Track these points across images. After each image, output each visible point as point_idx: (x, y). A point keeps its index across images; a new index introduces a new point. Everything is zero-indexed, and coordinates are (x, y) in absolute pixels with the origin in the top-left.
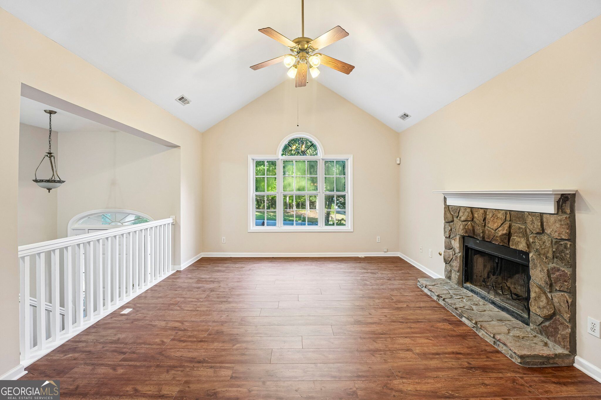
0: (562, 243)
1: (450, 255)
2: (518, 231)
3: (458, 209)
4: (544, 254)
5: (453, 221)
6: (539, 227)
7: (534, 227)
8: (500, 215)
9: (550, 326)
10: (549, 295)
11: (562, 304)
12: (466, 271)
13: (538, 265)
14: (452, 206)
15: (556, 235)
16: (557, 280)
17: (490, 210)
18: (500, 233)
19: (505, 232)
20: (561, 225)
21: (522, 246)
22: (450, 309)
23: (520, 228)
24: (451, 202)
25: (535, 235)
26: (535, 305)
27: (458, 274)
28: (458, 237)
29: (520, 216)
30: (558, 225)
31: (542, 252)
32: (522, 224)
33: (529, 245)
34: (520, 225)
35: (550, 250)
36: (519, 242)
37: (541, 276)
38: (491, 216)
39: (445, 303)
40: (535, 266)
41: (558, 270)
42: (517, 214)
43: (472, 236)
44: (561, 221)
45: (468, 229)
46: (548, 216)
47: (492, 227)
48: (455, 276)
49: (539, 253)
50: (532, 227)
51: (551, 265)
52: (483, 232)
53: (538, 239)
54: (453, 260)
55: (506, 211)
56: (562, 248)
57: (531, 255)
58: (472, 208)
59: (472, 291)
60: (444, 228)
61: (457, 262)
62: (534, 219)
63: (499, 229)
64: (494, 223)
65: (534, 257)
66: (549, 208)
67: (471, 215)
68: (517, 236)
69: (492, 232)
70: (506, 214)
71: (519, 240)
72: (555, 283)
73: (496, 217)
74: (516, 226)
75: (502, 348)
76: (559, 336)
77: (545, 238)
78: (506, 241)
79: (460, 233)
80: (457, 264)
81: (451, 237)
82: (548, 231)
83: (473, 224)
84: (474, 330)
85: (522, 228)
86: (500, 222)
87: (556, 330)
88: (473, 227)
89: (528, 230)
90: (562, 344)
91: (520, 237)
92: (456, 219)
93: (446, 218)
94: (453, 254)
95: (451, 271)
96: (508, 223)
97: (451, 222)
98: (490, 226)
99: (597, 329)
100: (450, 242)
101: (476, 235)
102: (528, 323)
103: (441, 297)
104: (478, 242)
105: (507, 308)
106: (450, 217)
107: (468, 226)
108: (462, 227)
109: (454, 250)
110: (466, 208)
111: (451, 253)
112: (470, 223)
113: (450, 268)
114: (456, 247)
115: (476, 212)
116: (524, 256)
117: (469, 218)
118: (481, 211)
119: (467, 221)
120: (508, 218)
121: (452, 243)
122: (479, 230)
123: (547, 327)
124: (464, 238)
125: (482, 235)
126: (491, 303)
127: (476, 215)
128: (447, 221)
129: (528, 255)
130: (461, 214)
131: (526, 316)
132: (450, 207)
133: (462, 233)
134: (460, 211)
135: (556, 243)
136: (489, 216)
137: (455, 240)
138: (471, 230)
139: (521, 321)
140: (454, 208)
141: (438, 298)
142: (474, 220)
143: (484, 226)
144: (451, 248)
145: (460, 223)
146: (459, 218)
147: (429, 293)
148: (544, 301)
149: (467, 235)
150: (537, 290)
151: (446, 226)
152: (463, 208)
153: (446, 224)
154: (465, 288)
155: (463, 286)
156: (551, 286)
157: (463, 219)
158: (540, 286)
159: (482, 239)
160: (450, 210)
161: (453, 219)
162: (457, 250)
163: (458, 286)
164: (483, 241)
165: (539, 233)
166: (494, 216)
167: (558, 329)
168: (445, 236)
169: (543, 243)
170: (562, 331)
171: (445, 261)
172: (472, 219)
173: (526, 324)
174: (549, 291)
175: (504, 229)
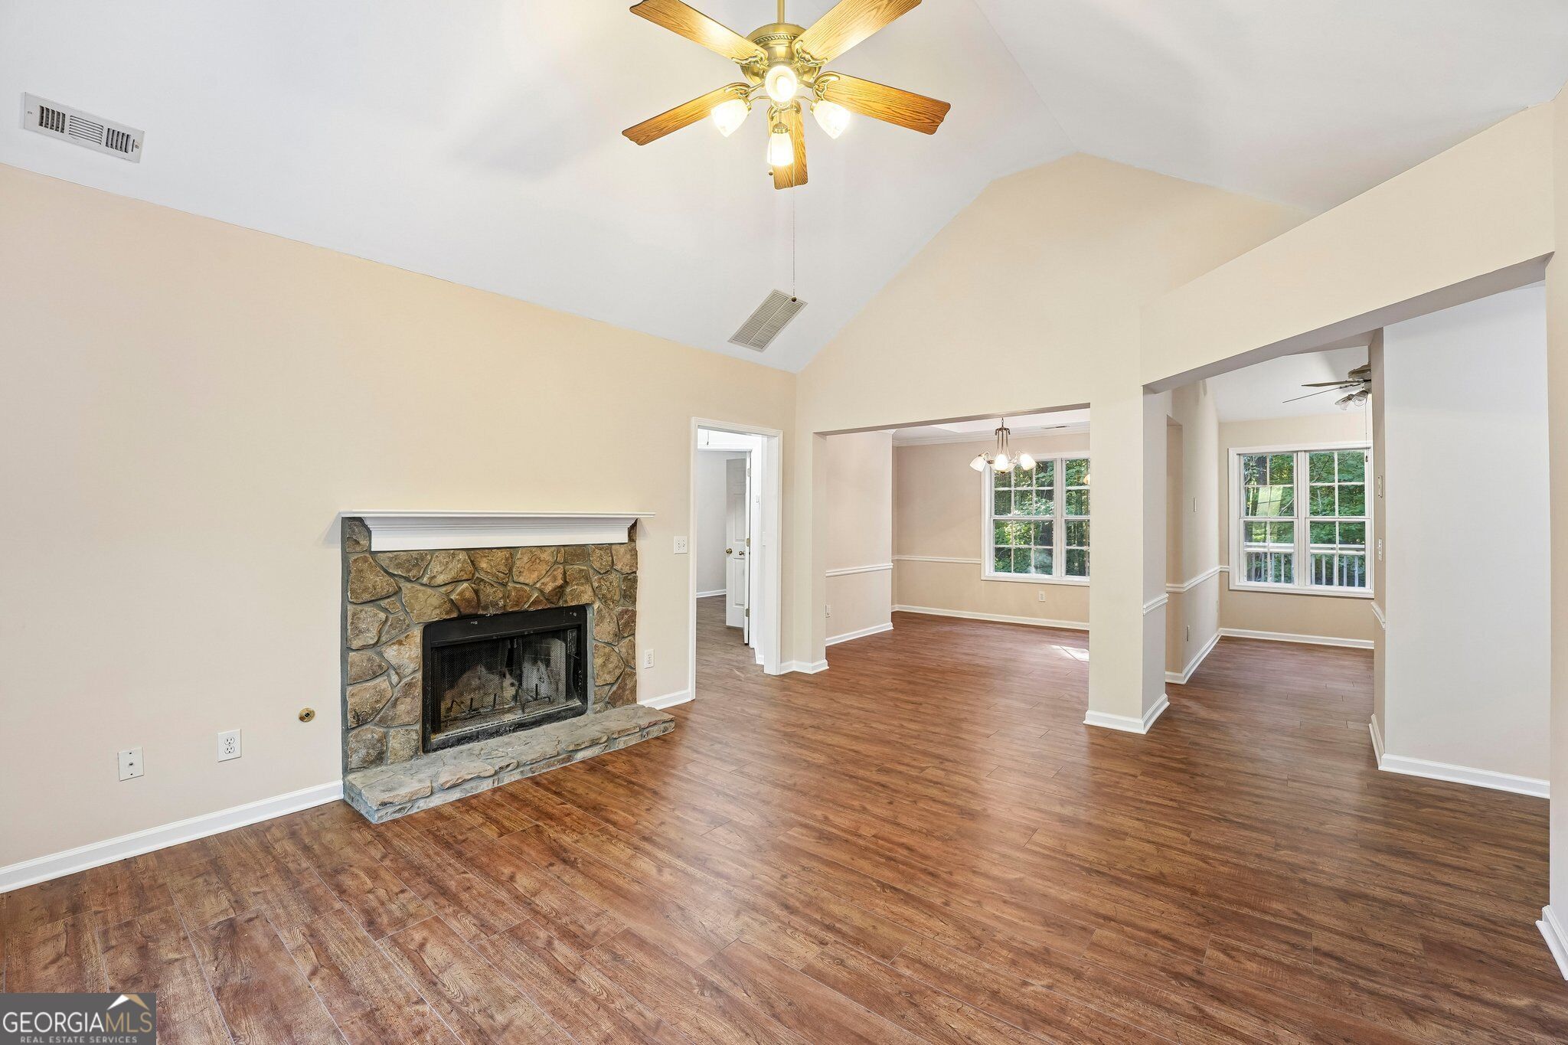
0: (629, 578)
1: (379, 694)
2: (578, 576)
3: (419, 560)
4: (611, 599)
5: (398, 591)
6: (610, 563)
7: (601, 564)
8: (545, 556)
9: (619, 688)
10: (616, 649)
11: (629, 651)
13: (607, 615)
14: (395, 553)
15: (624, 570)
16: (625, 624)
17: (524, 550)
18: (548, 588)
19: (560, 582)
20: (631, 555)
21: (585, 599)
23: (579, 571)
24: (381, 542)
25: (601, 576)
26: (604, 674)
27: (417, 727)
28: (417, 634)
29: (578, 552)
30: (628, 556)
31: (609, 596)
32: (583, 564)
33: (592, 593)
34: (579, 567)
35: (617, 591)
36: (582, 592)
37: (609, 629)
38: (526, 559)
40: (601, 619)
41: (626, 611)
42: (575, 550)
43: (473, 612)
44: (631, 551)
45: (464, 599)
46: (618, 547)
47: (527, 582)
48: (402, 739)
49: (604, 599)
50: (599, 565)
51: (620, 609)
52: (503, 597)
53: (604, 580)
54: (397, 700)
55: (558, 548)
56: (629, 584)
57: (592, 608)
58: (473, 554)
59: (460, 741)
60: (343, 625)
61: (413, 698)
62: (602, 553)
63: (542, 581)
64: (531, 571)
65: (602, 606)
66: (623, 537)
67: (470, 568)
68: (577, 585)
69: (525, 591)
70: (558, 552)
71: (581, 588)
72: (622, 630)
73: (538, 561)
74: (573, 569)
76: (627, 692)
77: (613, 576)
78: (555, 599)
79: (427, 619)
80: (409, 706)
81: (383, 639)
82: (618, 567)
83: (473, 585)
84: (608, 751)
85: (583, 570)
86: (545, 569)
87: (624, 688)
88: (476, 592)
89: (591, 572)
90: (630, 699)
91: (582, 584)
92: (409, 585)
93: (365, 590)
94: (391, 684)
95: (385, 736)
96: (562, 567)
97: (388, 597)
98: (521, 580)
99: (652, 658)
100: (381, 654)
101: (486, 608)
102: (579, 712)
103: (508, 766)
104: (476, 623)
105: (547, 714)
106: (380, 582)
107: (461, 594)
108: (435, 601)
109: (397, 673)
110: (452, 553)
111: (385, 685)
112: (465, 585)
113: (382, 730)
114: (406, 661)
115: (485, 557)
116: (575, 614)
117: (462, 573)
118: (500, 554)
119: (456, 581)
120: (561, 559)
121: (386, 655)
122: (492, 594)
123: (615, 692)
124: (429, 629)
125: (501, 603)
126: (514, 731)
127: (484, 565)
128: (366, 597)
129: (582, 609)
130: (435, 567)
131: (576, 703)
132: (391, 555)
133: (434, 616)
134: (432, 563)
135: (625, 579)
136: (522, 561)
137: (400, 643)
138: (468, 601)
139: (574, 717)
140: (404, 557)
141: (496, 777)
142: (477, 575)
143: (507, 583)
144: (379, 671)
145: (429, 591)
146: (425, 580)
147: (456, 795)
148: (614, 659)
149: (454, 615)
150: (607, 650)
151: (363, 615)
152: (443, 554)
153: (359, 608)
154: (435, 750)
155: (426, 751)
156: (618, 636)
157: (440, 579)
158: (608, 643)
159: (499, 612)
160: (386, 563)
161: (398, 586)
162: (411, 667)
163: (419, 757)
164: (503, 616)
165: (607, 572)
166: (533, 559)
167: (626, 684)
168: (357, 644)
169: (611, 583)
170: (630, 684)
171: (358, 721)
172: (474, 575)
173: (579, 715)
174: (617, 643)
175: (554, 579)
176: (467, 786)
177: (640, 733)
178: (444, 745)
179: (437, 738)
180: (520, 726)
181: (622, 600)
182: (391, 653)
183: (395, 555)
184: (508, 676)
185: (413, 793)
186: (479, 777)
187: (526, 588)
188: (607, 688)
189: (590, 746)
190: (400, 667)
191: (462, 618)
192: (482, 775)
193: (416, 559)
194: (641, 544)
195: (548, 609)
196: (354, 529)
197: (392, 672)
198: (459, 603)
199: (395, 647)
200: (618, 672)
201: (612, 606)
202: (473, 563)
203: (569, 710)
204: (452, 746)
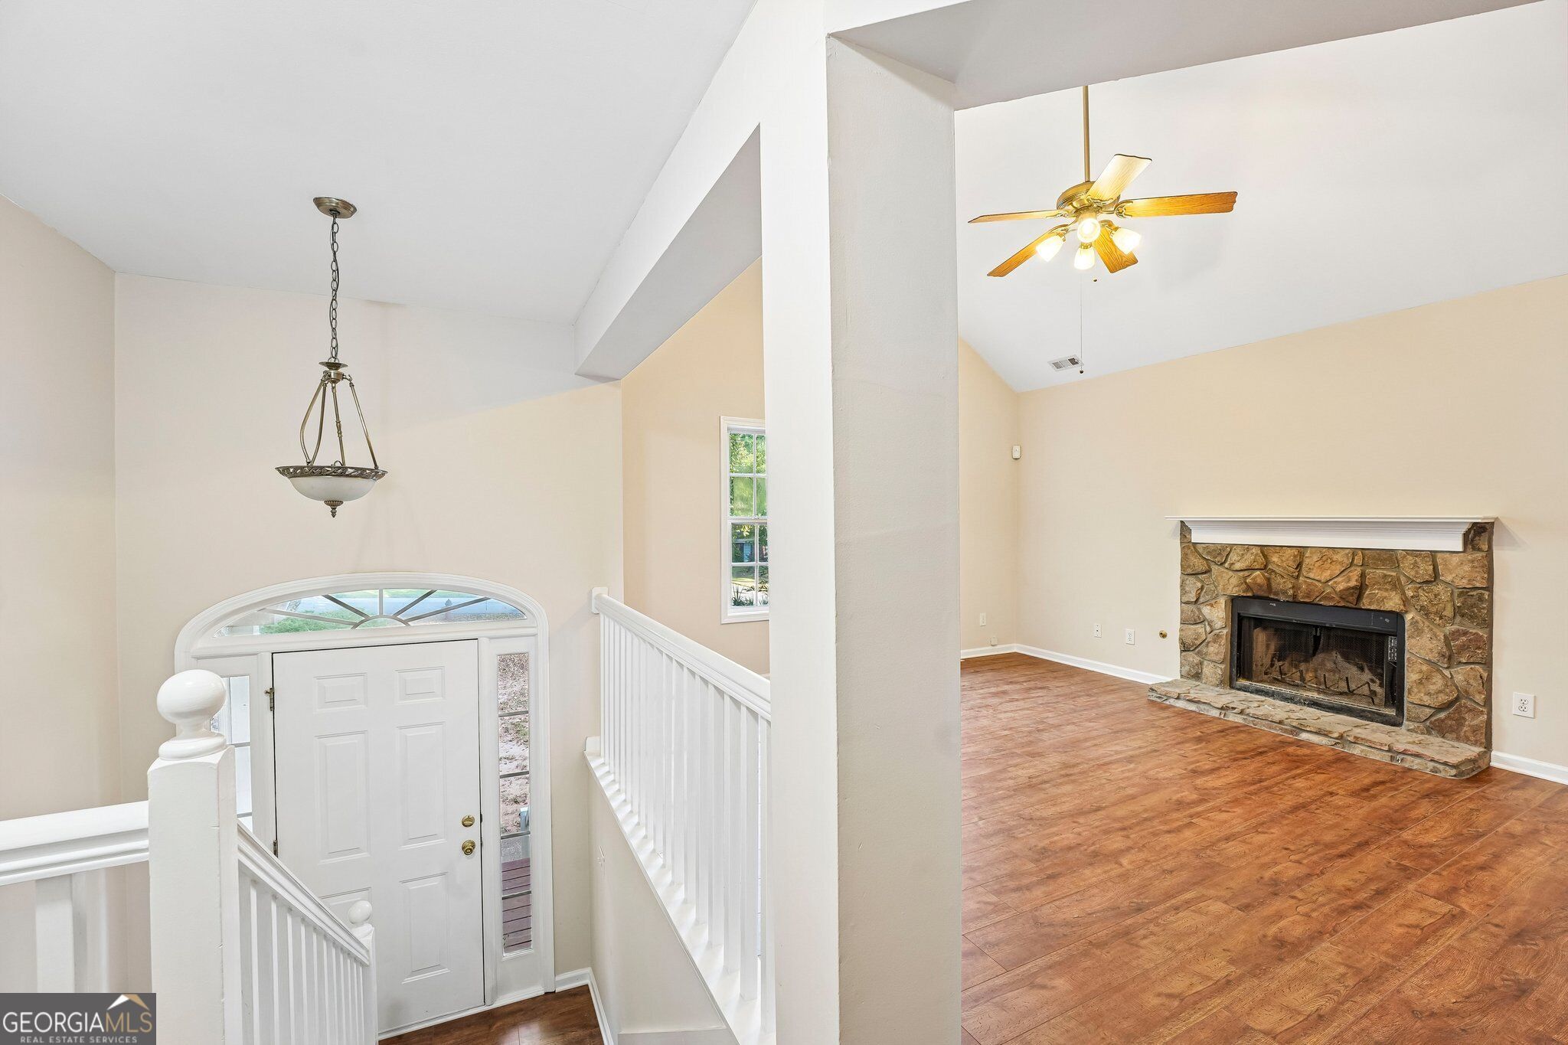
0: (1472, 593)
1: (1198, 635)
2: (1381, 581)
3: (1223, 550)
4: (1436, 613)
5: (1208, 571)
6: (1431, 573)
7: (1417, 573)
8: (1338, 557)
9: (1448, 717)
10: (1447, 673)
11: (1471, 681)
12: (1239, 659)
13: (1426, 630)
15: (1464, 583)
16: (1463, 648)
17: (1314, 550)
18: (1341, 587)
19: (1353, 583)
20: (1472, 568)
21: (1393, 603)
23: (1385, 576)
24: (1197, 537)
25: (1418, 586)
26: (1419, 692)
27: (1223, 666)
28: (1222, 601)
29: (1388, 557)
30: (1467, 568)
31: (1433, 610)
32: (1391, 569)
33: (1405, 601)
34: (1385, 572)
35: (1449, 605)
36: (1385, 598)
37: (1431, 646)
38: (1315, 558)
39: (1245, 717)
40: (1419, 632)
41: (1465, 633)
42: (1379, 554)
43: (1266, 595)
44: (1473, 561)
45: (1255, 583)
46: (1448, 555)
47: (1318, 578)
48: (1214, 671)
49: (1425, 611)
50: (1413, 573)
51: (1449, 628)
52: (1293, 587)
53: (1424, 590)
54: (1209, 642)
55: (1354, 551)
56: (1470, 601)
57: (1408, 617)
58: (1263, 549)
59: (1258, 692)
60: (1181, 586)
61: (1220, 645)
62: (1416, 560)
63: (1335, 580)
64: (1322, 569)
65: (1418, 618)
66: (1455, 544)
67: (1261, 559)
68: (1379, 589)
69: (1316, 586)
70: (1354, 555)
71: (1385, 594)
72: (1459, 653)
73: (1329, 561)
74: (1375, 573)
75: (1415, 764)
76: (1465, 729)
77: (1439, 588)
78: (1353, 599)
79: (1228, 593)
80: (1219, 650)
81: (1201, 600)
82: (1446, 578)
83: (1266, 574)
84: (1339, 748)
85: (1391, 576)
86: (1338, 569)
87: (1460, 722)
88: (1268, 580)
89: (1403, 579)
90: (1472, 739)
91: (1387, 590)
92: (1216, 567)
93: (1189, 566)
94: (1206, 631)
95: (1201, 663)
96: (1359, 569)
97: (1203, 573)
98: (1311, 575)
99: (1529, 706)
100: (1199, 610)
101: (1276, 594)
102: (1395, 723)
103: (1234, 708)
104: (1275, 605)
105: (1348, 707)
106: (1198, 564)
107: (1254, 579)
108: (1234, 581)
109: (1209, 624)
110: (1247, 547)
111: (1202, 630)
112: (1258, 572)
113: (1199, 658)
114: (1215, 619)
115: (1276, 552)
116: (1387, 620)
117: (1255, 563)
118: (1289, 551)
119: (1251, 569)
120: (1358, 560)
121: (1203, 611)
122: (1283, 585)
123: (1441, 720)
124: (1234, 600)
125: (1291, 592)
126: (1309, 705)
127: (1275, 559)
128: (1189, 571)
129: (1398, 617)
130: (1233, 557)
131: (1391, 712)
132: (1204, 545)
133: (1235, 592)
134: (1231, 554)
135: (1460, 595)
136: (1312, 559)
137: (1212, 606)
138: (1261, 586)
139: (1382, 723)
140: (1212, 547)
141: (1223, 712)
142: (1270, 567)
143: (1298, 576)
144: (1200, 621)
145: (1231, 573)
146: (1226, 565)
147: (1192, 707)
148: (1438, 682)
149: (1250, 594)
150: (1425, 668)
151: (1188, 582)
152: (1240, 547)
153: (1186, 577)
154: (1239, 689)
155: (1232, 687)
156: (1451, 658)
157: (1238, 566)
158: (1429, 661)
159: (1291, 599)
160: (1201, 551)
161: (1209, 567)
162: (1219, 624)
163: (1224, 688)
164: (1295, 602)
165: (1427, 582)
166: (1324, 558)
167: (1464, 719)
168: (1185, 599)
169: (1436, 596)
170: (1472, 721)
171: (1185, 648)
172: (1266, 566)
173: (1392, 725)
174: (1446, 666)
175: (1349, 580)
176: (1202, 706)
177: (1390, 754)
178: (1245, 689)
179: (1243, 682)
180: (1314, 704)
181: (1458, 619)
182: (1206, 610)
183: (1207, 546)
184: (1366, 670)
185: (1170, 692)
186: (1209, 704)
187: (1317, 583)
188: (1428, 711)
190: (1212, 622)
191: (1256, 597)
192: (1212, 703)
193: (1220, 550)
195: (1345, 607)
196: (1184, 529)
197: (1207, 623)
198: (1252, 586)
199: (1209, 607)
200: (1443, 698)
201: (1438, 622)
202: (1265, 556)
203: (1377, 713)
204: (1251, 692)
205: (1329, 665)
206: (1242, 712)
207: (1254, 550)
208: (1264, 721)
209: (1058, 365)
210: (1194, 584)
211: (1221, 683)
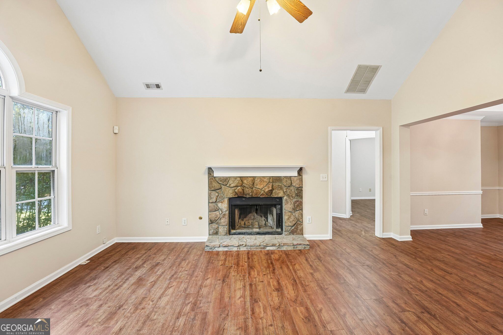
0: (299, 189)
1: (217, 216)
2: (278, 187)
3: (226, 180)
5: (221, 188)
6: (290, 183)
7: (287, 183)
8: (265, 180)
9: (295, 228)
10: (294, 214)
11: (299, 216)
12: (231, 222)
13: (289, 201)
14: (220, 177)
15: (298, 186)
16: (298, 206)
17: (258, 178)
18: (267, 190)
19: (270, 189)
20: (300, 181)
21: (280, 195)
22: (254, 249)
23: (278, 185)
24: (216, 174)
25: (287, 188)
26: (288, 222)
27: (227, 227)
28: (226, 201)
29: (278, 179)
30: (298, 181)
31: (290, 195)
32: (280, 183)
33: (284, 193)
35: (294, 193)
36: (279, 193)
37: (290, 207)
38: (259, 181)
40: (287, 202)
41: (298, 201)
42: (277, 178)
43: (242, 196)
44: (299, 179)
46: (294, 177)
47: (259, 188)
48: (223, 229)
49: (288, 196)
50: (286, 184)
51: (295, 200)
52: (251, 192)
54: (221, 218)
55: (270, 177)
56: (299, 191)
57: (284, 198)
58: (242, 178)
59: (240, 234)
60: (209, 196)
61: (225, 218)
62: (287, 180)
63: (265, 188)
64: (261, 184)
65: (287, 198)
66: (296, 174)
67: (241, 182)
68: (277, 190)
69: (259, 191)
70: (271, 179)
71: (279, 191)
72: (297, 208)
73: (263, 181)
74: (276, 185)
75: (299, 247)
76: (298, 230)
77: (292, 188)
78: (269, 194)
79: (228, 196)
80: (225, 221)
81: (218, 201)
82: (294, 185)
83: (242, 188)
84: (280, 249)
85: (280, 185)
86: (265, 184)
88: (243, 190)
89: (283, 186)
90: (300, 233)
91: (279, 190)
92: (224, 186)
93: (213, 187)
94: (220, 213)
95: (218, 227)
96: (271, 183)
97: (219, 189)
98: (257, 187)
99: (310, 220)
100: (217, 205)
101: (246, 195)
103: (242, 245)
104: (244, 199)
105: (268, 232)
106: (216, 186)
107: (238, 190)
108: (231, 191)
109: (221, 210)
110: (236, 178)
111: (218, 213)
112: (240, 187)
113: (217, 226)
114: (223, 208)
115: (246, 179)
116: (278, 200)
117: (239, 184)
118: (250, 178)
119: (237, 186)
120: (271, 181)
121: (218, 205)
122: (248, 191)
123: (293, 229)
124: (230, 199)
125: (251, 194)
126: (256, 234)
127: (245, 182)
128: (213, 189)
129: (281, 199)
130: (231, 182)
131: (279, 230)
132: (219, 178)
133: (231, 196)
134: (230, 180)
135: (297, 190)
136: (257, 181)
137: (222, 202)
138: (241, 192)
139: (277, 235)
140: (222, 178)
141: (239, 247)
142: (243, 185)
143: (253, 188)
144: (217, 210)
145: (229, 188)
146: (228, 185)
147: (226, 249)
148: (292, 217)
149: (237, 196)
150: (289, 214)
151: (212, 194)
152: (233, 178)
153: (211, 192)
154: (232, 235)
155: (230, 234)
156: (295, 209)
157: (232, 185)
158: (290, 211)
159: (250, 197)
160: (217, 180)
161: (221, 187)
162: (225, 210)
163: (227, 236)
164: (252, 198)
165: (289, 186)
166: (261, 181)
167: (298, 227)
168: (211, 201)
169: (291, 190)
170: (300, 228)
171: (211, 222)
172: (242, 185)
173: (280, 235)
174: (294, 212)
175: (269, 188)
176: (230, 247)
177: (293, 246)
178: (235, 234)
179: (233, 231)
180: (258, 233)
181: (296, 197)
182: (220, 205)
183: (220, 178)
184: (263, 217)
185: (215, 245)
186: (233, 246)
187: (259, 190)
188: (290, 227)
189: (272, 246)
190: (222, 209)
191: (238, 197)
193: (225, 179)
194: (305, 177)
195: (267, 197)
196: (210, 170)
197: (220, 210)
198: (238, 193)
199: (221, 203)
200: (294, 223)
201: (292, 198)
202: (242, 181)
203: (276, 232)
204: (237, 235)
205: (252, 217)
206: (246, 246)
207: (238, 179)
208: (254, 247)
209: (148, 86)
210: (214, 195)
211: (226, 234)
